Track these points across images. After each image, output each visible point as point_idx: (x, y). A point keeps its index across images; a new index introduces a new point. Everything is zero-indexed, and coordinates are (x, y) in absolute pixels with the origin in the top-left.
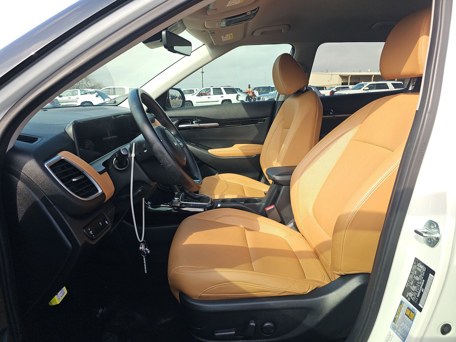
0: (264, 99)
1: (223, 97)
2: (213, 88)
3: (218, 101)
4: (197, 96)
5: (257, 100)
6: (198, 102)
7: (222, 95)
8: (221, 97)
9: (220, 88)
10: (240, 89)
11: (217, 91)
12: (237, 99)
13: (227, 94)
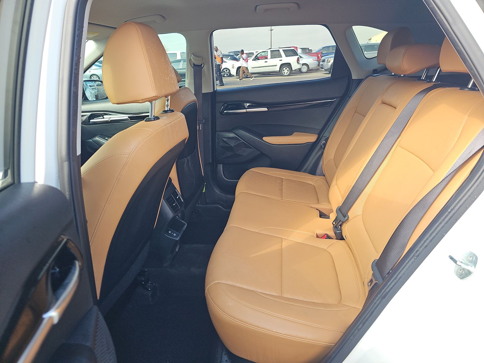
0: (329, 61)
1: (281, 60)
2: (271, 51)
3: (276, 65)
4: (252, 60)
5: (321, 62)
6: (254, 68)
7: (280, 59)
8: (280, 60)
9: (279, 50)
10: (309, 49)
11: (275, 54)
12: (298, 62)
13: (286, 56)
